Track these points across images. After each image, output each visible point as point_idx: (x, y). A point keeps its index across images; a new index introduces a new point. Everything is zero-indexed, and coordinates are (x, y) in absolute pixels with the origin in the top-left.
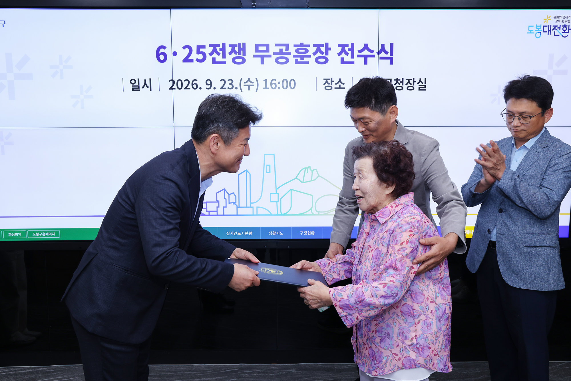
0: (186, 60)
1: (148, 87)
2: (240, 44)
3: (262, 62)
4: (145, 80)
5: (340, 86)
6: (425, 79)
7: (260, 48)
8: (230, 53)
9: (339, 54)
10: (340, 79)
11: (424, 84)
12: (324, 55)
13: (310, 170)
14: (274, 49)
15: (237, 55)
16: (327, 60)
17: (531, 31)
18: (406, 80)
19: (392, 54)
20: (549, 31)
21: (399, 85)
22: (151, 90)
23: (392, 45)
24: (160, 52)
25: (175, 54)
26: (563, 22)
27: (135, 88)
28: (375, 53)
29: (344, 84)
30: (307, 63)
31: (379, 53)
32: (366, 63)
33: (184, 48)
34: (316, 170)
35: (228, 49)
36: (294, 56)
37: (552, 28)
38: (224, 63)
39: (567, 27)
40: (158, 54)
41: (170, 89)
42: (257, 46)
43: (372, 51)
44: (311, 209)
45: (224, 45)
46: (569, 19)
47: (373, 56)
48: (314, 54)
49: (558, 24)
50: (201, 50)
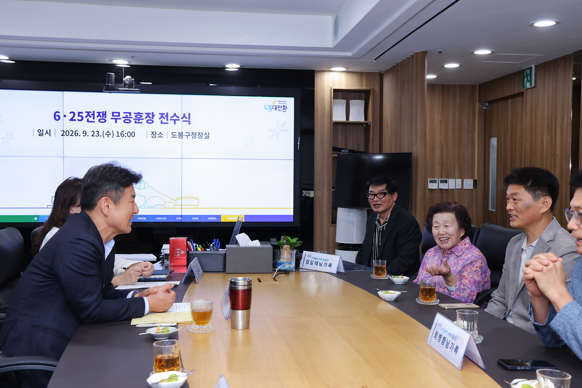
0: (72, 120)
1: (48, 134)
2: (103, 112)
3: (116, 122)
4: (47, 130)
5: (160, 136)
6: (209, 133)
7: (115, 114)
8: (97, 117)
9: (160, 118)
10: (160, 132)
11: (208, 135)
12: (151, 119)
13: (144, 182)
14: (122, 115)
15: (102, 118)
16: (153, 122)
17: (266, 108)
18: (198, 133)
19: (189, 119)
20: (276, 108)
21: (194, 136)
22: (50, 136)
23: (189, 114)
24: (56, 115)
25: (65, 116)
26: (283, 104)
27: (41, 135)
28: (180, 118)
29: (162, 135)
30: (142, 123)
31: (182, 118)
32: (175, 123)
33: (70, 113)
34: (147, 182)
35: (96, 114)
36: (134, 119)
37: (278, 107)
38: (94, 122)
39: (285, 107)
40: (55, 116)
41: (61, 135)
42: (113, 113)
43: (178, 117)
44: (144, 205)
45: (94, 112)
46: (286, 102)
47: (179, 120)
48: (146, 118)
49: (280, 105)
50: (80, 114)
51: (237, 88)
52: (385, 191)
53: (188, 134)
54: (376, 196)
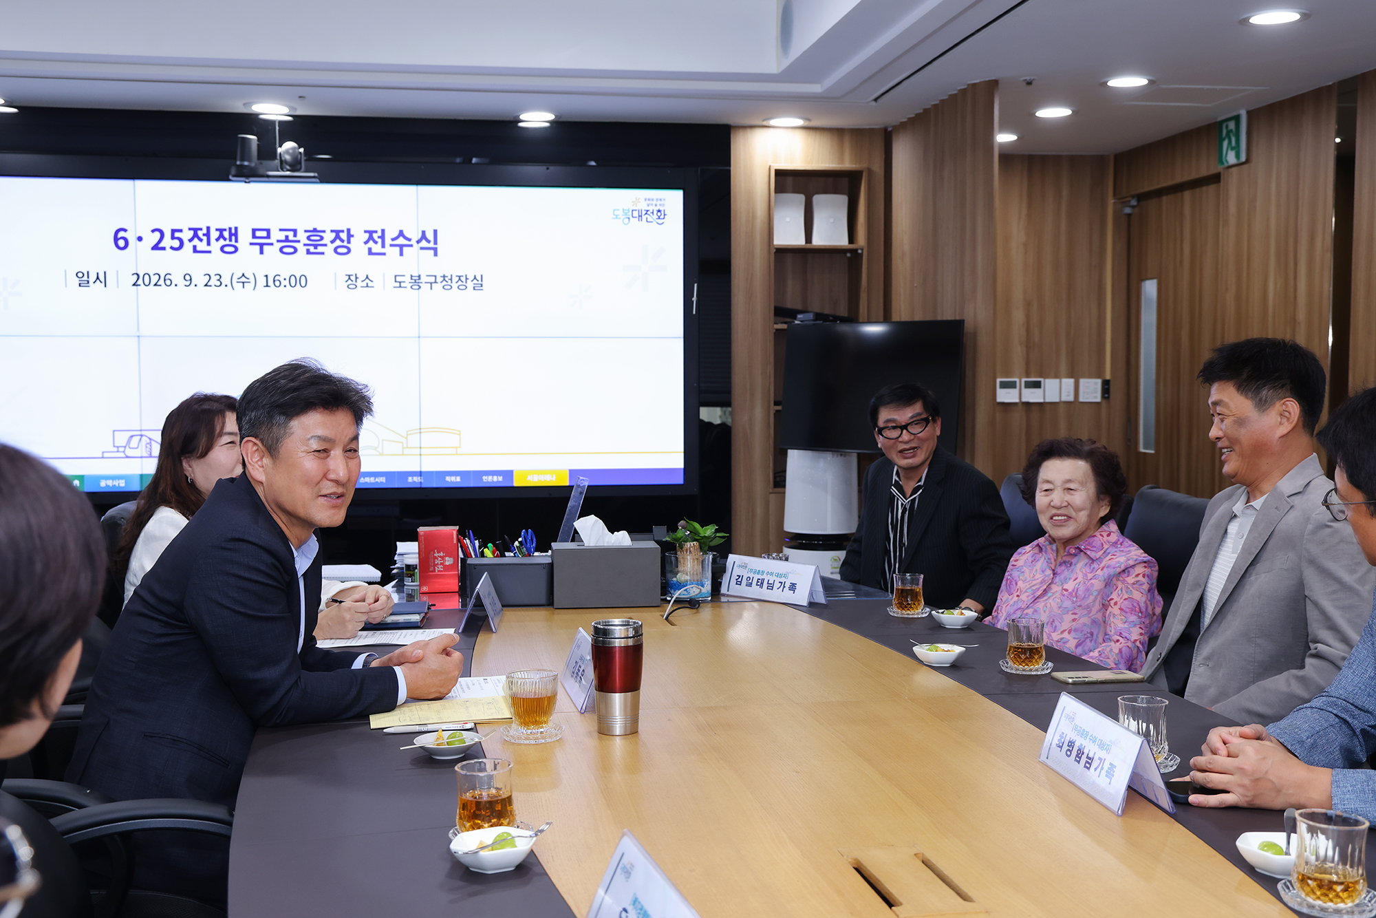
0: (156, 247)
1: (101, 282)
2: (230, 228)
3: (262, 252)
4: (98, 274)
5: (367, 283)
6: (482, 276)
7: (258, 234)
8: (217, 240)
9: (366, 243)
10: (367, 275)
11: (480, 282)
12: (345, 244)
14: (276, 235)
15: (227, 242)
16: (349, 251)
17: (617, 216)
18: (456, 276)
19: (436, 243)
20: (639, 216)
21: (446, 283)
22: (105, 287)
23: (435, 232)
24: (119, 236)
25: (140, 239)
26: (656, 205)
27: (84, 284)
28: (413, 242)
29: (372, 281)
30: (323, 253)
31: (418, 242)
32: (401, 254)
33: (153, 231)
35: (214, 235)
36: (305, 245)
37: (644, 212)
38: (210, 252)
39: (662, 212)
40: (116, 239)
41: (133, 285)
42: (254, 231)
43: (410, 240)
45: (208, 228)
46: (663, 202)
47: (411, 246)
48: (332, 242)
49: (651, 208)
50: (177, 235)
51: (548, 169)
52: (924, 416)
53: (432, 279)
54: (905, 431)
